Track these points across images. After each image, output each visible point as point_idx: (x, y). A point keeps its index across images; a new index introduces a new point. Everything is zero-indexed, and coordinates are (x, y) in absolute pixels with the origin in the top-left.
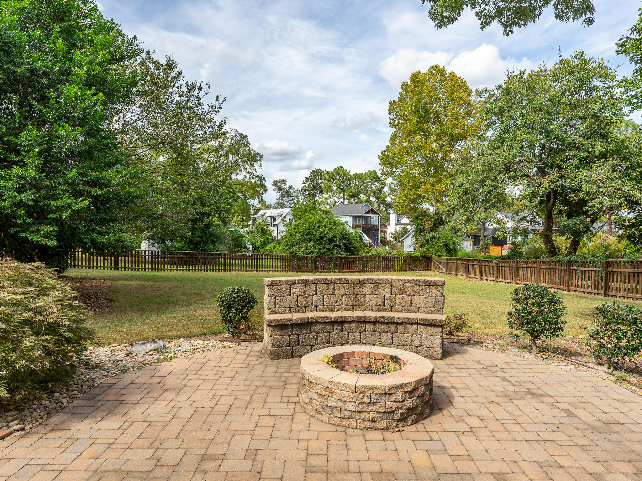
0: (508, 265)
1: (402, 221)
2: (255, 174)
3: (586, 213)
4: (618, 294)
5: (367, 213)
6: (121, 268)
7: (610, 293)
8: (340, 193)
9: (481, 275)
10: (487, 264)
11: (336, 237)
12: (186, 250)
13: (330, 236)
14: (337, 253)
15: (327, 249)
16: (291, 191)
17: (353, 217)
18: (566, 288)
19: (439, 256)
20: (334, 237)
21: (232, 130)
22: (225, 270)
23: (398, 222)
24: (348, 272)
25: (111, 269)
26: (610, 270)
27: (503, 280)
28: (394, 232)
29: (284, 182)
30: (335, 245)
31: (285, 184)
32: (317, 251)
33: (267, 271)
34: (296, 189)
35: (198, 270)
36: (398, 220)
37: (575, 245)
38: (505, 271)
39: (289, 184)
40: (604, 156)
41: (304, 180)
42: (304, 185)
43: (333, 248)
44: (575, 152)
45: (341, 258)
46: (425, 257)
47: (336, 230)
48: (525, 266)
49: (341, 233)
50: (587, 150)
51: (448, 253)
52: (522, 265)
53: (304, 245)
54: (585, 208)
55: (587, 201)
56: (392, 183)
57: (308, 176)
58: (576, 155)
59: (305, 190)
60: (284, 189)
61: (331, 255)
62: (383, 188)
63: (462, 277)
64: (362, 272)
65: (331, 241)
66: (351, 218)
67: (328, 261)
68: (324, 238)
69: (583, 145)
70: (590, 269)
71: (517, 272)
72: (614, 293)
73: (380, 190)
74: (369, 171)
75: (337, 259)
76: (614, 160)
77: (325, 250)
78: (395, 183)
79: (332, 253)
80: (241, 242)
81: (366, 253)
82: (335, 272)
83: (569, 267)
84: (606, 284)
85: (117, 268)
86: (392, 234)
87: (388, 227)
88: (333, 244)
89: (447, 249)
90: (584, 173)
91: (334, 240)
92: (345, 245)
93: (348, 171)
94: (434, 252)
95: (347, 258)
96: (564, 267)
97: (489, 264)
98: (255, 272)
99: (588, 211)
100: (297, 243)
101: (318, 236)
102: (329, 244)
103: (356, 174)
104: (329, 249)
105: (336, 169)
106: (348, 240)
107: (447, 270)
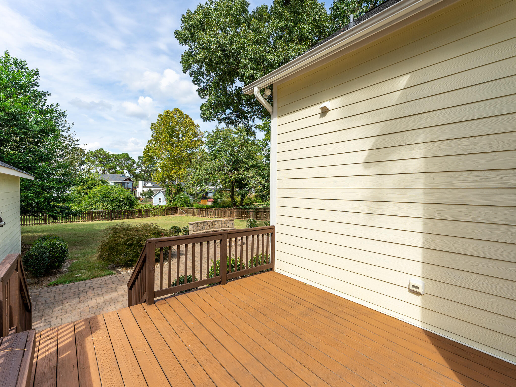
0: (220, 210)
1: (147, 185)
3: (247, 188)
4: (260, 219)
5: (125, 181)
7: (258, 219)
8: (102, 166)
9: (207, 215)
10: (210, 210)
11: (124, 199)
13: (120, 199)
14: (125, 208)
18: (243, 218)
19: (182, 207)
20: (123, 199)
23: (145, 186)
24: (132, 218)
26: (257, 211)
27: (218, 217)
28: (142, 192)
30: (123, 203)
32: (111, 207)
33: (78, 222)
36: (144, 185)
37: (242, 200)
38: (219, 213)
40: (252, 167)
43: (122, 205)
44: (243, 164)
45: (128, 211)
46: (174, 208)
47: (123, 195)
48: (228, 210)
50: (247, 164)
51: (187, 205)
52: (226, 210)
53: (101, 204)
54: (247, 187)
55: (248, 184)
56: (138, 161)
58: (243, 166)
61: (121, 209)
62: (133, 164)
63: (197, 217)
64: (140, 218)
65: (120, 201)
67: (119, 213)
68: (115, 199)
69: (246, 162)
70: (251, 211)
71: (224, 213)
72: (259, 219)
73: (131, 166)
74: (123, 153)
75: (125, 211)
76: (256, 169)
77: (117, 206)
78: (141, 161)
79: (121, 208)
82: (124, 219)
83: (245, 210)
84: (257, 216)
86: (141, 193)
87: (137, 189)
89: (186, 203)
90: (246, 173)
91: (122, 200)
92: (129, 203)
93: (107, 152)
94: (179, 205)
95: (131, 210)
96: (243, 210)
97: (211, 210)
99: (248, 188)
101: (111, 198)
102: (119, 203)
103: (113, 154)
105: (98, 150)
106: (131, 200)
107: (188, 213)
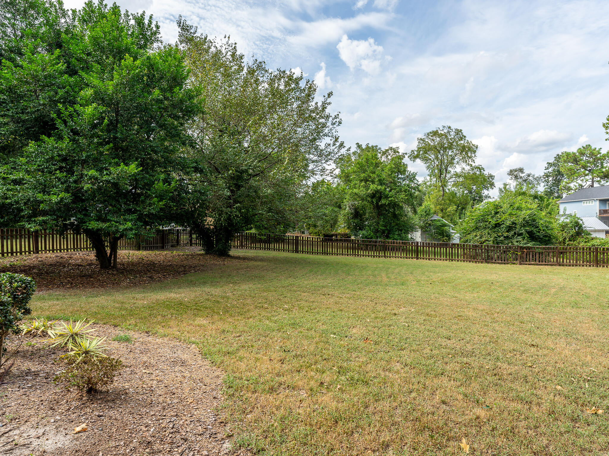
2: (474, 165)
6: (300, 251)
11: (516, 224)
12: (371, 238)
13: (508, 223)
14: (518, 242)
15: (504, 237)
16: (531, 178)
17: (600, 200)
21: (444, 127)
22: (385, 256)
24: (534, 264)
25: (293, 252)
29: (521, 170)
30: (515, 233)
31: (522, 172)
33: (429, 259)
34: (536, 176)
35: (361, 255)
39: (527, 172)
41: (546, 166)
42: (546, 171)
43: (513, 236)
45: (523, 248)
47: (517, 216)
49: (524, 218)
53: (478, 233)
57: (550, 162)
59: (548, 176)
60: (521, 178)
61: (510, 244)
64: (555, 265)
65: (509, 229)
66: (598, 202)
67: (506, 251)
68: (501, 225)
75: (517, 249)
77: (502, 238)
79: (511, 242)
80: (443, 230)
81: (586, 242)
82: (514, 264)
85: (297, 251)
88: (513, 232)
91: (514, 227)
92: (529, 232)
93: (597, 149)
95: (531, 248)
98: (415, 259)
100: (471, 231)
101: (494, 223)
102: (507, 231)
104: (507, 238)
105: (580, 149)
